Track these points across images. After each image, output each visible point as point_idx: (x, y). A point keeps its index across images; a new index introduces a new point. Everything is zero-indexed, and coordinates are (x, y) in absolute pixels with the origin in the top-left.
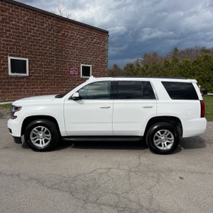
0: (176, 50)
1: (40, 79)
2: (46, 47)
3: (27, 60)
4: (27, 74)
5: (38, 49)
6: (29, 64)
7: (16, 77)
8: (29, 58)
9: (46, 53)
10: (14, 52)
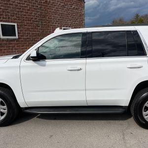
0: (137, 16)
1: (29, 41)
2: (31, 13)
3: (16, 24)
4: (17, 37)
5: (25, 15)
6: (18, 28)
7: (8, 40)
8: (17, 23)
9: (32, 18)
10: (3, 18)
